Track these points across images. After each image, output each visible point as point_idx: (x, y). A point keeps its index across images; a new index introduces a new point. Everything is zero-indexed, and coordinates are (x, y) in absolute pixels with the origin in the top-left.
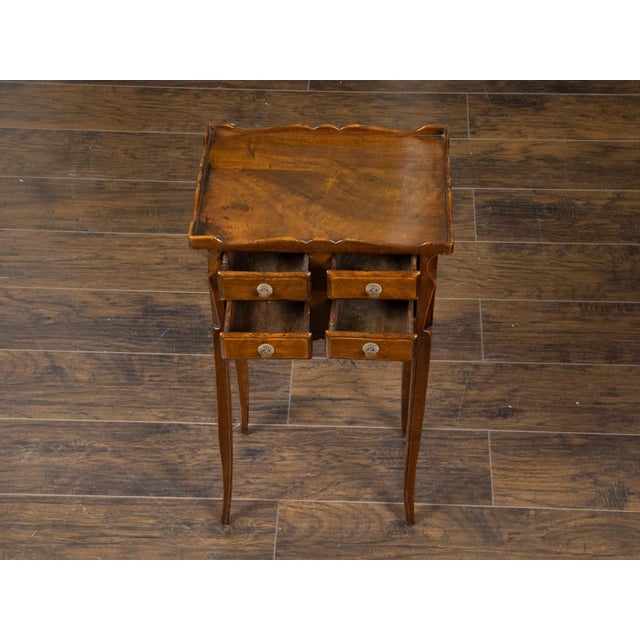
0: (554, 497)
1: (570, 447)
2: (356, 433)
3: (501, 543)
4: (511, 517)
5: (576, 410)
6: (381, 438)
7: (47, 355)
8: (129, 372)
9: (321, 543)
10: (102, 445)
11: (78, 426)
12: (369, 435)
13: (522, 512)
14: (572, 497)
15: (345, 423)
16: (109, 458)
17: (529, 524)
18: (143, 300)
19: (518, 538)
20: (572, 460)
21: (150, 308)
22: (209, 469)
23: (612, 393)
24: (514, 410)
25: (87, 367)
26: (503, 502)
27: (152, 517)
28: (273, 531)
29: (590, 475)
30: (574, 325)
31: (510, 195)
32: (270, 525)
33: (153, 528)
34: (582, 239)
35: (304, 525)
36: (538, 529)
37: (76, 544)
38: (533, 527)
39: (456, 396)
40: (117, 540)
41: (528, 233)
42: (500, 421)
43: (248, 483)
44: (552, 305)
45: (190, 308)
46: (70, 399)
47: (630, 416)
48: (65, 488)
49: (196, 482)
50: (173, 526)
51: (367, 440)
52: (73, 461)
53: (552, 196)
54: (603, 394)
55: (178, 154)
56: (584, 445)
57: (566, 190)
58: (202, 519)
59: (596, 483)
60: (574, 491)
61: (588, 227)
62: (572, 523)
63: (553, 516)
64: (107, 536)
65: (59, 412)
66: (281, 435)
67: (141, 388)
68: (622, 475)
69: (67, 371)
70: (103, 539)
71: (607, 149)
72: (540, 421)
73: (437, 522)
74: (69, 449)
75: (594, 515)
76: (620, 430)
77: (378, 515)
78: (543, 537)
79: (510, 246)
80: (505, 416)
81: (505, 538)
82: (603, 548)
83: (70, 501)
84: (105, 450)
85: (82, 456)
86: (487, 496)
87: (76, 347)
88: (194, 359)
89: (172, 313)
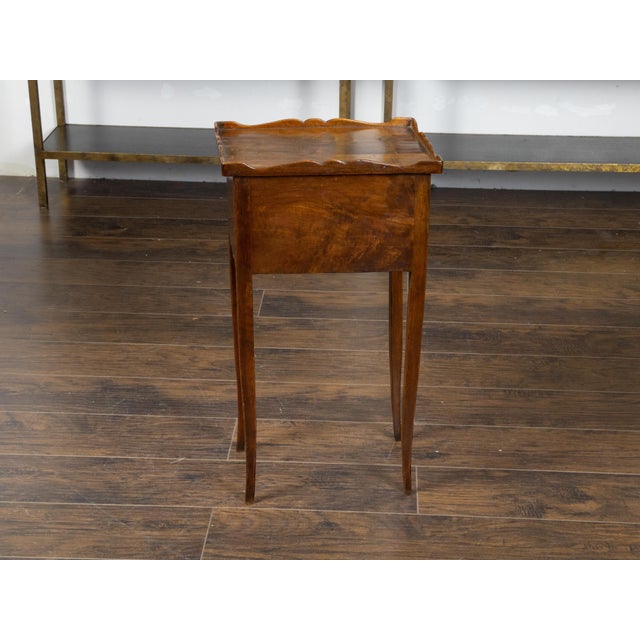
0: (476, 509)
1: (492, 478)
2: (290, 466)
3: (424, 538)
4: (434, 521)
5: (499, 455)
6: (315, 469)
7: (8, 414)
8: (84, 426)
9: (250, 535)
10: (51, 471)
11: (29, 458)
12: (303, 467)
13: (445, 518)
14: (493, 509)
15: (281, 459)
16: (55, 479)
17: (451, 526)
18: (102, 382)
19: (440, 535)
20: (495, 486)
21: (107, 387)
22: (149, 487)
23: (533, 445)
24: (441, 454)
25: (44, 422)
26: (427, 512)
27: (91, 517)
28: (206, 527)
29: (510, 496)
30: (499, 403)
31: (443, 325)
32: (203, 523)
33: (91, 524)
34: (506, 351)
35: (236, 523)
36: (460, 529)
37: (13, 533)
38: (455, 528)
39: (386, 444)
40: (55, 531)
41: (458, 348)
42: (427, 460)
43: (184, 496)
44: (479, 391)
45: (146, 387)
46: (25, 442)
47: (549, 459)
48: (11, 497)
49: (135, 495)
50: (110, 523)
51: (302, 470)
52: (19, 480)
53: (481, 326)
54: (523, 445)
55: (148, 298)
56: (504, 477)
57: (494, 323)
58: (138, 519)
59: (516, 500)
60: (496, 506)
61: (512, 345)
62: (493, 526)
63: (474, 521)
64: (45, 528)
65: (13, 450)
66: (220, 467)
67: (92, 435)
68: (540, 496)
69: (25, 424)
70: (40, 531)
71: (529, 301)
72: (465, 461)
73: (363, 523)
74: (18, 472)
75: (513, 521)
76: (540, 468)
77: (308, 518)
78: (465, 535)
79: (442, 356)
80: (432, 458)
81: (428, 534)
82: (521, 543)
83: (14, 506)
84: (52, 474)
85: (29, 477)
86: (413, 508)
87: (35, 410)
88: (145, 418)
89: (128, 390)
